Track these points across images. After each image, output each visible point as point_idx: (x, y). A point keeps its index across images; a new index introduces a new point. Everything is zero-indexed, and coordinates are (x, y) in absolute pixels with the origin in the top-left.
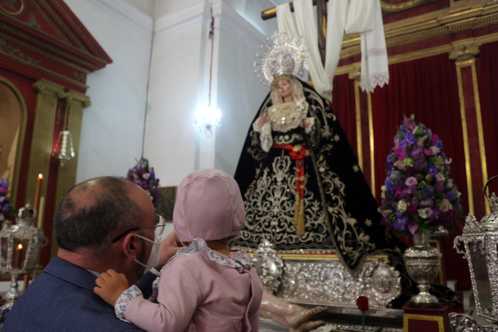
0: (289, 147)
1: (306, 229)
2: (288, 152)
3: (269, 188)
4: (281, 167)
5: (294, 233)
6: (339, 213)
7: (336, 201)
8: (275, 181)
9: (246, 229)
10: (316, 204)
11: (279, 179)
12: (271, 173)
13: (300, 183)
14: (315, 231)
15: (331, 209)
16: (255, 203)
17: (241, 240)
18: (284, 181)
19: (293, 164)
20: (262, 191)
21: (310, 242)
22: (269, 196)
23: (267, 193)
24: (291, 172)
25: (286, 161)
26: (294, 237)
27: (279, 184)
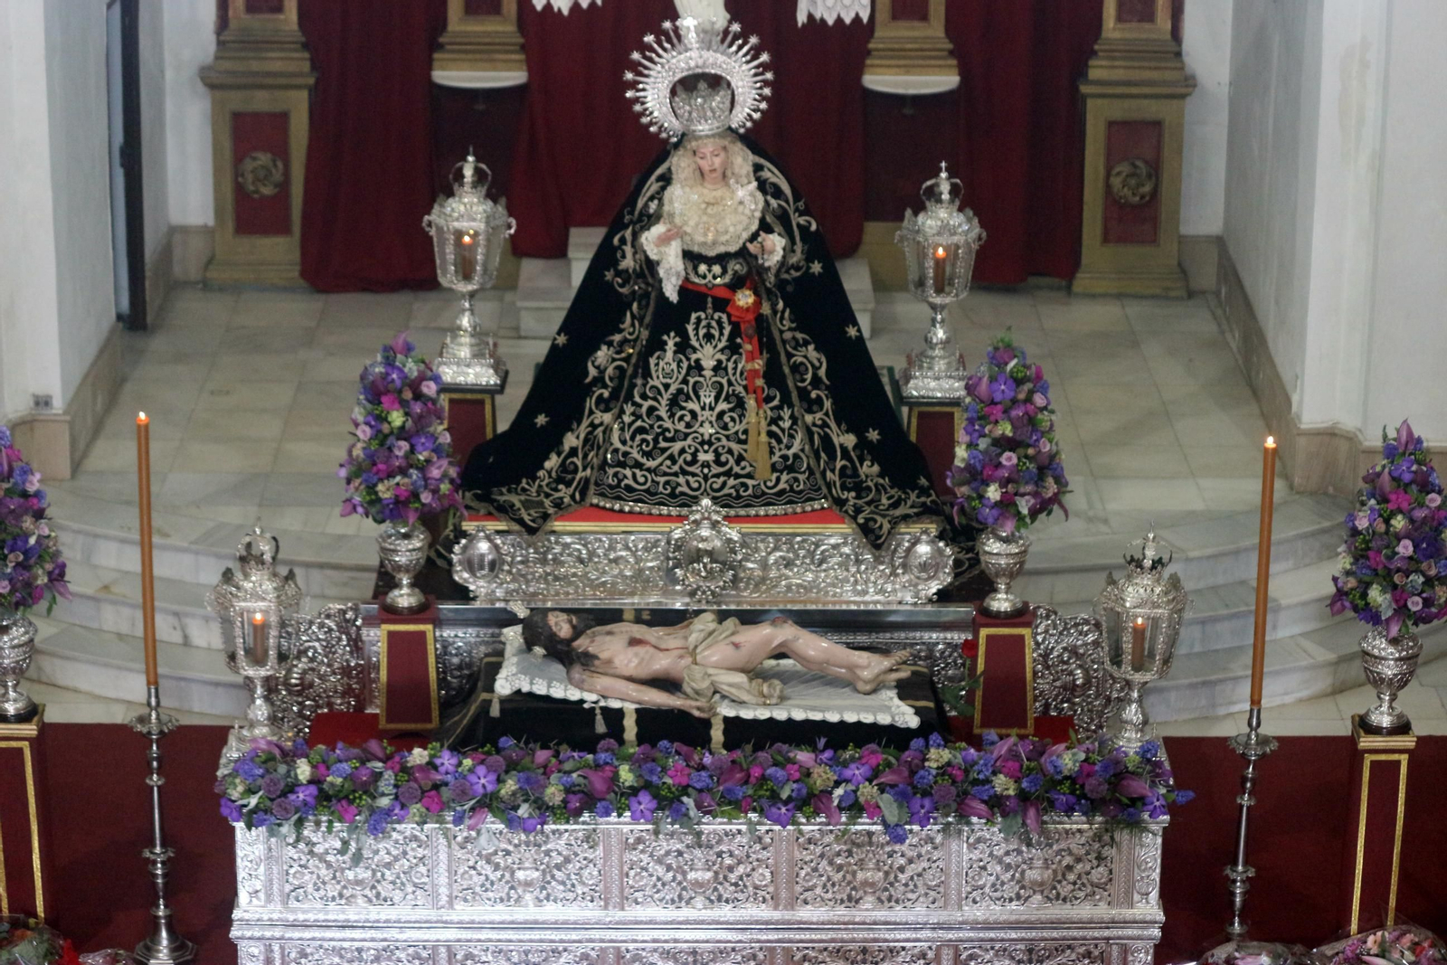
0: (724, 294)
1: (774, 468)
2: (722, 304)
3: (685, 382)
4: (709, 337)
5: (749, 476)
6: (825, 425)
7: (819, 401)
8: (698, 367)
9: (639, 465)
10: (786, 413)
11: (708, 364)
12: (683, 347)
13: (754, 373)
14: (791, 469)
15: (809, 418)
16: (651, 410)
17: (629, 489)
18: (718, 368)
19: (736, 331)
20: (667, 386)
21: (782, 492)
22: (688, 398)
23: (680, 391)
24: (733, 348)
25: (719, 323)
26: (750, 482)
27: (708, 373)
